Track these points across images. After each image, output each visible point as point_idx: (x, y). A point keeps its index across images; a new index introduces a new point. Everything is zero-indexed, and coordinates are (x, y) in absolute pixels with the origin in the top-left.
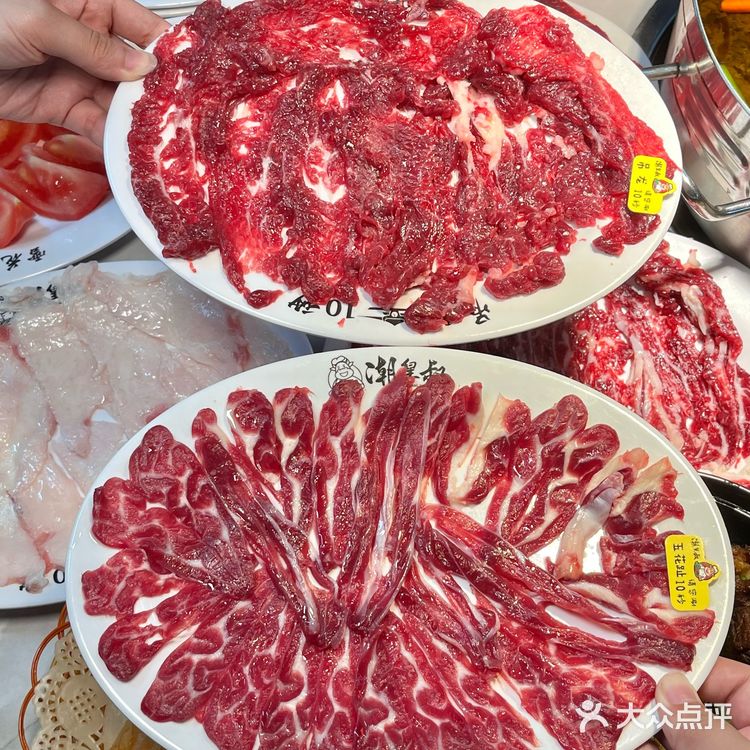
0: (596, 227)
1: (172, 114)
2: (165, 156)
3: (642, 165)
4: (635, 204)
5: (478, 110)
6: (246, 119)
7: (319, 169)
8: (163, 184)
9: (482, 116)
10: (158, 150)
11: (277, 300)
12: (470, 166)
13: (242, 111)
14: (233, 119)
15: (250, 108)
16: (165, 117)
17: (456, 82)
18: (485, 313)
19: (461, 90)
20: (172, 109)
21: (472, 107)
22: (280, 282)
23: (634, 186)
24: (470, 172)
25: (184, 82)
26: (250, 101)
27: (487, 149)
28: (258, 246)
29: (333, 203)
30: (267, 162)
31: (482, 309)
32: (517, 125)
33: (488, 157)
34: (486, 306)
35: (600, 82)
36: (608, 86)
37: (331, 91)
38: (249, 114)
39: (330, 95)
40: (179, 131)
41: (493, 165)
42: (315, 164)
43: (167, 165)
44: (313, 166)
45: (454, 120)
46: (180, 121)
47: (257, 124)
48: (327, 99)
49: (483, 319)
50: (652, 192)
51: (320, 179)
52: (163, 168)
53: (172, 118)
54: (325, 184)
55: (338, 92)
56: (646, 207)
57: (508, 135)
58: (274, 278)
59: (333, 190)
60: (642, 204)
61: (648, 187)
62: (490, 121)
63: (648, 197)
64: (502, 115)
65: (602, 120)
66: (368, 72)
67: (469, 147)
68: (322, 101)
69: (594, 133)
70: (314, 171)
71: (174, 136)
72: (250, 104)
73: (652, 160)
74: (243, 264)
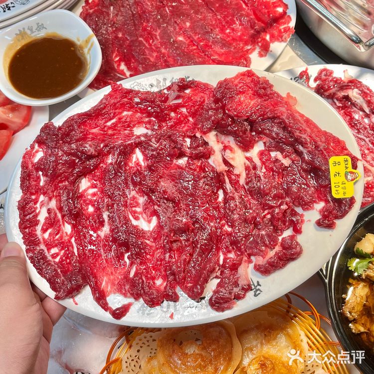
0: (315, 210)
1: (42, 201)
2: (44, 231)
3: (335, 163)
4: (337, 193)
5: (225, 148)
6: (88, 188)
7: (138, 210)
8: (46, 251)
9: (228, 151)
10: (39, 228)
11: (130, 310)
12: (228, 186)
13: (84, 184)
14: (80, 191)
15: (89, 181)
16: (38, 205)
17: (207, 134)
18: (258, 287)
19: (212, 138)
20: (42, 198)
21: (221, 146)
22: (129, 297)
23: (333, 180)
24: (229, 191)
25: (45, 179)
26: (87, 176)
27: (236, 172)
28: (112, 273)
29: (151, 230)
30: (105, 216)
31: (256, 284)
32: (252, 151)
33: (238, 176)
34: (258, 282)
35: (297, 115)
36: (302, 116)
37: (134, 156)
38: (89, 184)
39: (134, 160)
40: (49, 211)
41: (242, 181)
42: (135, 207)
43: (46, 235)
44: (134, 209)
45: (212, 157)
46: (48, 204)
47: (95, 190)
48: (133, 162)
49: (258, 292)
50: (346, 181)
51: (140, 216)
52: (44, 239)
53: (42, 205)
54: (144, 219)
55: (138, 156)
56: (344, 193)
57: (247, 158)
58: (125, 295)
59: (149, 222)
60: (341, 191)
61: (343, 178)
62: (234, 153)
63: (343, 186)
64: (240, 147)
65: (303, 140)
66: (153, 140)
67: (225, 174)
68: (130, 165)
69: (301, 148)
70: (135, 212)
71: (47, 215)
72: (88, 178)
73: (341, 159)
74: (105, 290)
